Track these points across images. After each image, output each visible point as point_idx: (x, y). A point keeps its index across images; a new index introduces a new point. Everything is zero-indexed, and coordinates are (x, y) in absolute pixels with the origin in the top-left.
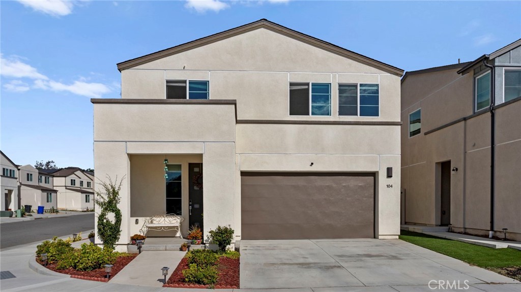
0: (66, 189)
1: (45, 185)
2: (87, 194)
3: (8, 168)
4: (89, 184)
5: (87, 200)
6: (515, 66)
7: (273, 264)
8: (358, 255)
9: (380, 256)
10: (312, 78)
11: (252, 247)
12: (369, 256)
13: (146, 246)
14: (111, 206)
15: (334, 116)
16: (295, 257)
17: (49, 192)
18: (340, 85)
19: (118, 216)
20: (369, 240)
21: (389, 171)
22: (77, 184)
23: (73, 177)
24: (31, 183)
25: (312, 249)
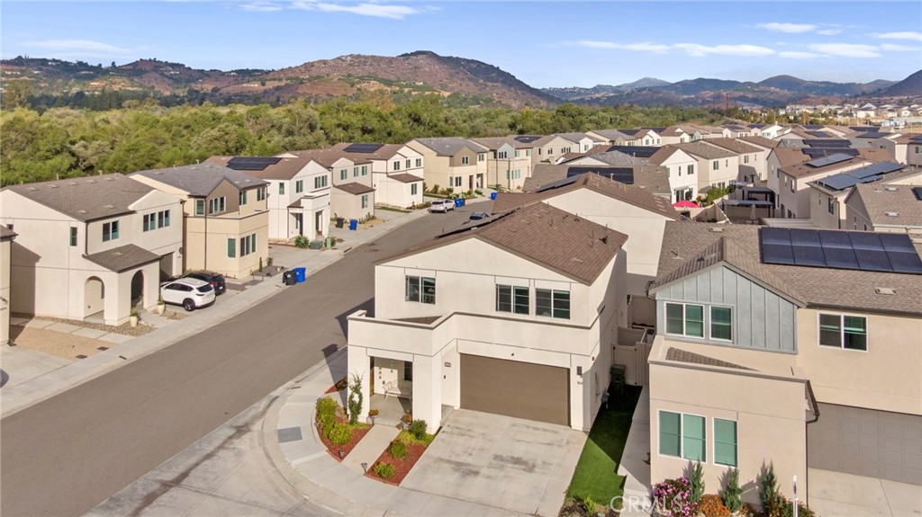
0: (388, 176)
1: (361, 180)
2: (414, 183)
3: (321, 175)
4: (418, 162)
5: (414, 191)
6: (675, 301)
7: (442, 459)
8: (513, 458)
9: (525, 463)
10: (514, 283)
11: (453, 428)
12: (517, 461)
13: (377, 420)
14: (357, 389)
15: (532, 315)
16: (465, 452)
17: (364, 195)
18: (537, 289)
19: (361, 397)
20: (561, 428)
21: (579, 369)
22: (403, 166)
23: (396, 158)
24: (345, 182)
25: (490, 441)
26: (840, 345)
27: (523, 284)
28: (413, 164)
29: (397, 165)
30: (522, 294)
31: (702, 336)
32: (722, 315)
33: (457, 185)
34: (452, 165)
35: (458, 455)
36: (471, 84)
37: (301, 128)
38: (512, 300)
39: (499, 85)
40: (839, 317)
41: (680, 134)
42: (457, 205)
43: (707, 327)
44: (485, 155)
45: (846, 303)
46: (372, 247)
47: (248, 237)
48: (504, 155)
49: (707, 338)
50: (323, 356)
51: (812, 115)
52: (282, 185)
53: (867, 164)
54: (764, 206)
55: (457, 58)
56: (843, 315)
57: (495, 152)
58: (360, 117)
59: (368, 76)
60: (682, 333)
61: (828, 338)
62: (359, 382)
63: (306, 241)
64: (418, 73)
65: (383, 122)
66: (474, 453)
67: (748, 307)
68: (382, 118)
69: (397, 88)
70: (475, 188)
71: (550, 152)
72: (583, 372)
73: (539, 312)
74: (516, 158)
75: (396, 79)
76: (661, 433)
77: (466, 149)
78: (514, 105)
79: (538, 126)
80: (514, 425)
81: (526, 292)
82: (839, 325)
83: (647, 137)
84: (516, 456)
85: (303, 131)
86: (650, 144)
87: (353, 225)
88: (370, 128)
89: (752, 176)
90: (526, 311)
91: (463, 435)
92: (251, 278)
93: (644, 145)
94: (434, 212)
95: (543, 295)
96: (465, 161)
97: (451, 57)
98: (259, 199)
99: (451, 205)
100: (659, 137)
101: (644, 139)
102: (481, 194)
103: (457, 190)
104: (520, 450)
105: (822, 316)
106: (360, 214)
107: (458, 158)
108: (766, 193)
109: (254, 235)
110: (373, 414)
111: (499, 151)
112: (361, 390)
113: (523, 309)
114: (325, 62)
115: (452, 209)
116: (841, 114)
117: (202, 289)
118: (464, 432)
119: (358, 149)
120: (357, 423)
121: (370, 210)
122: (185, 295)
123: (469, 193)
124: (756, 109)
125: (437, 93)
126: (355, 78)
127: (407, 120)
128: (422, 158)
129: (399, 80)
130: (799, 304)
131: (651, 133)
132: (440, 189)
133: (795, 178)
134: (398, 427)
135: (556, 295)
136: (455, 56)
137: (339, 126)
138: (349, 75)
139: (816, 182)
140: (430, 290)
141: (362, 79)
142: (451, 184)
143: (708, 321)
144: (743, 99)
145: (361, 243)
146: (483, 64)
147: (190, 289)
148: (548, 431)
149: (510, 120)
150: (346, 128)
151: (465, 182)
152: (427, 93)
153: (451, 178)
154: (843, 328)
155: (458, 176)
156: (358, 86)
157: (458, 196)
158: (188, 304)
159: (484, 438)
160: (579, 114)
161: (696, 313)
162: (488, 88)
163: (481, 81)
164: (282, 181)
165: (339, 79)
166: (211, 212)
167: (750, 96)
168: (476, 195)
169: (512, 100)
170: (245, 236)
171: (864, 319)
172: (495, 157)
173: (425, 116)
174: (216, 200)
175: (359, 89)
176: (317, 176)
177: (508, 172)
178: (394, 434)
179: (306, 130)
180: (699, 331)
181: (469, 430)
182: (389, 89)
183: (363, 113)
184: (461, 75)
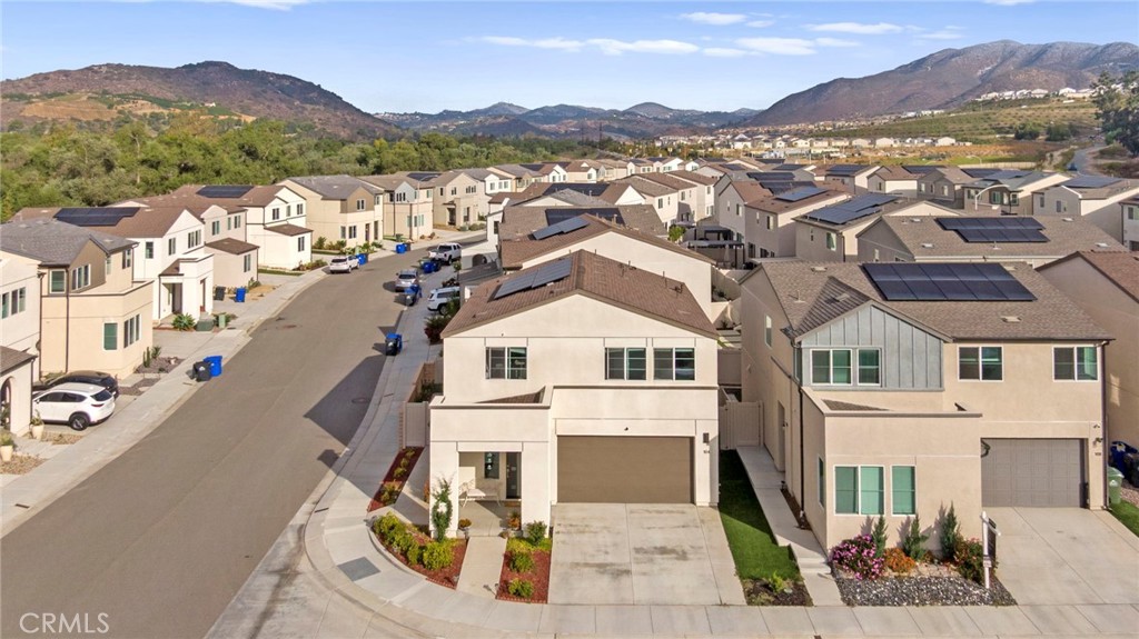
0: (266, 228)
1: (236, 234)
2: (301, 236)
3: (194, 230)
4: (299, 208)
5: (301, 247)
6: (821, 348)
7: (577, 564)
8: (656, 548)
9: (672, 551)
10: (627, 344)
11: (565, 526)
12: (663, 551)
13: (471, 531)
14: (443, 497)
15: (650, 380)
16: (598, 551)
17: (247, 254)
18: (655, 349)
19: (449, 506)
20: (686, 507)
21: (706, 437)
22: (283, 215)
23: (275, 204)
24: (217, 238)
25: (619, 533)
26: (978, 378)
27: (638, 344)
28: (294, 211)
29: (276, 213)
30: (637, 355)
31: (849, 382)
32: (870, 358)
33: (350, 237)
34: (344, 210)
35: (593, 556)
36: (283, 106)
37: (91, 167)
38: (623, 365)
39: (322, 108)
40: (977, 349)
41: (586, 169)
42: (361, 263)
43: (855, 373)
44: (381, 197)
45: (984, 335)
46: (282, 323)
47: (132, 320)
48: (402, 197)
49: (855, 385)
50: (325, 467)
51: (691, 147)
52: (149, 246)
53: (843, 198)
54: (716, 247)
55: (264, 72)
56: (980, 346)
57: (392, 193)
58: (176, 150)
59: (134, 94)
60: (828, 381)
61: (967, 372)
62: (446, 487)
63: (190, 321)
64: (209, 92)
65: (209, 156)
66: (609, 550)
67: (896, 347)
68: (207, 151)
69: (178, 111)
70: (372, 240)
71: (454, 192)
72: (710, 439)
73: (658, 375)
74: (416, 201)
75: (176, 99)
76: (837, 491)
77: (361, 190)
78: (342, 133)
79: (401, 160)
80: (631, 512)
81: (642, 353)
82: (977, 357)
83: (553, 174)
84: (658, 545)
85: (95, 170)
86: (557, 181)
87: (240, 295)
88: (191, 164)
89: (688, 214)
90: (641, 376)
91: (583, 532)
92: (139, 377)
93: (551, 181)
94: (333, 272)
95: (662, 355)
96: (360, 206)
97: (254, 71)
98: (124, 267)
99: (355, 262)
100: (565, 173)
101: (551, 175)
102: (380, 246)
103: (351, 243)
104: (658, 539)
105: (961, 349)
106: (242, 281)
107: (352, 201)
108: (719, 232)
109: (138, 316)
110: (463, 525)
111: (397, 192)
112: (450, 497)
113: (638, 374)
114: (66, 73)
115: (356, 268)
116: (719, 145)
117: (99, 397)
118: (581, 529)
119: (216, 193)
120: (446, 540)
121: (253, 273)
122: (71, 407)
123: (366, 246)
124: (624, 139)
125: (236, 118)
126: (114, 96)
127: (238, 153)
128: (303, 202)
129: (180, 100)
130: (945, 338)
131: (558, 168)
132: (326, 243)
133: (776, 214)
134: (501, 535)
135: (678, 354)
136: (259, 69)
137: (143, 162)
138: (105, 92)
139: (805, 217)
140: (517, 363)
141: (125, 98)
142: (344, 236)
143: (855, 366)
144: (609, 129)
145: (263, 318)
146: (299, 80)
147: (81, 399)
148: (672, 512)
149: (358, 153)
150: (155, 165)
151: (361, 232)
152: (222, 117)
153: (343, 229)
154: (981, 360)
155: (352, 225)
156: (119, 107)
157: (354, 250)
158: (80, 421)
159: (609, 532)
160: (447, 146)
161: (844, 358)
162: (306, 113)
163: (297, 103)
164: (149, 240)
165: (89, 98)
166: (74, 288)
167: (616, 126)
168: (375, 249)
169: (340, 128)
170: (128, 318)
171: (1000, 349)
172: (392, 200)
173: (262, 149)
174: (80, 269)
175: (120, 112)
176: (190, 231)
177: (410, 217)
178: (502, 545)
179: (100, 169)
180: (845, 377)
181: (587, 526)
182: (166, 112)
183: (181, 145)
184: (269, 94)
